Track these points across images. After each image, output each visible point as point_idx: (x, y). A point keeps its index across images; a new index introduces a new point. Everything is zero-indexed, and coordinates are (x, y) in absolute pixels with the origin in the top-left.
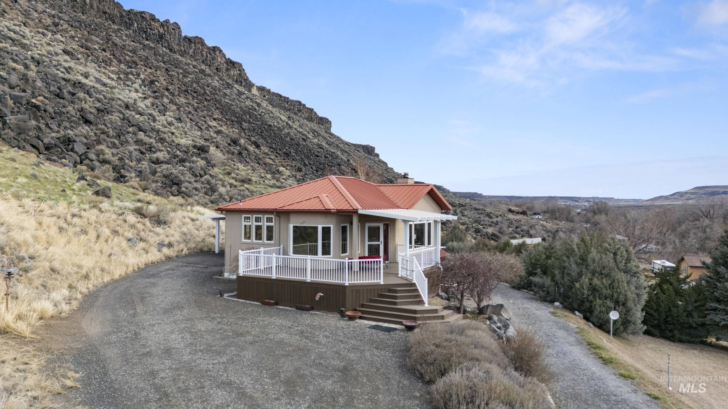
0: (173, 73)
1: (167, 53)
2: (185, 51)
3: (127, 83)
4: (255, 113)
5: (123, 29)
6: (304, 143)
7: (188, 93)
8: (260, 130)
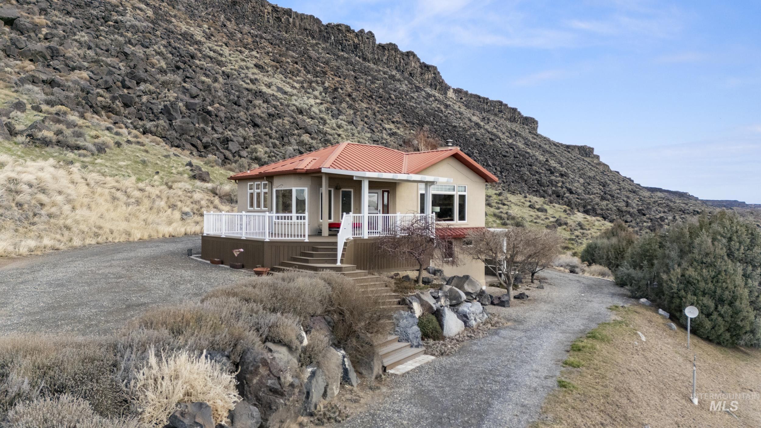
0: (361, 80)
1: (359, 62)
2: (379, 59)
3: (308, 90)
4: (441, 114)
5: (321, 42)
6: (491, 143)
7: (373, 99)
8: (442, 132)
